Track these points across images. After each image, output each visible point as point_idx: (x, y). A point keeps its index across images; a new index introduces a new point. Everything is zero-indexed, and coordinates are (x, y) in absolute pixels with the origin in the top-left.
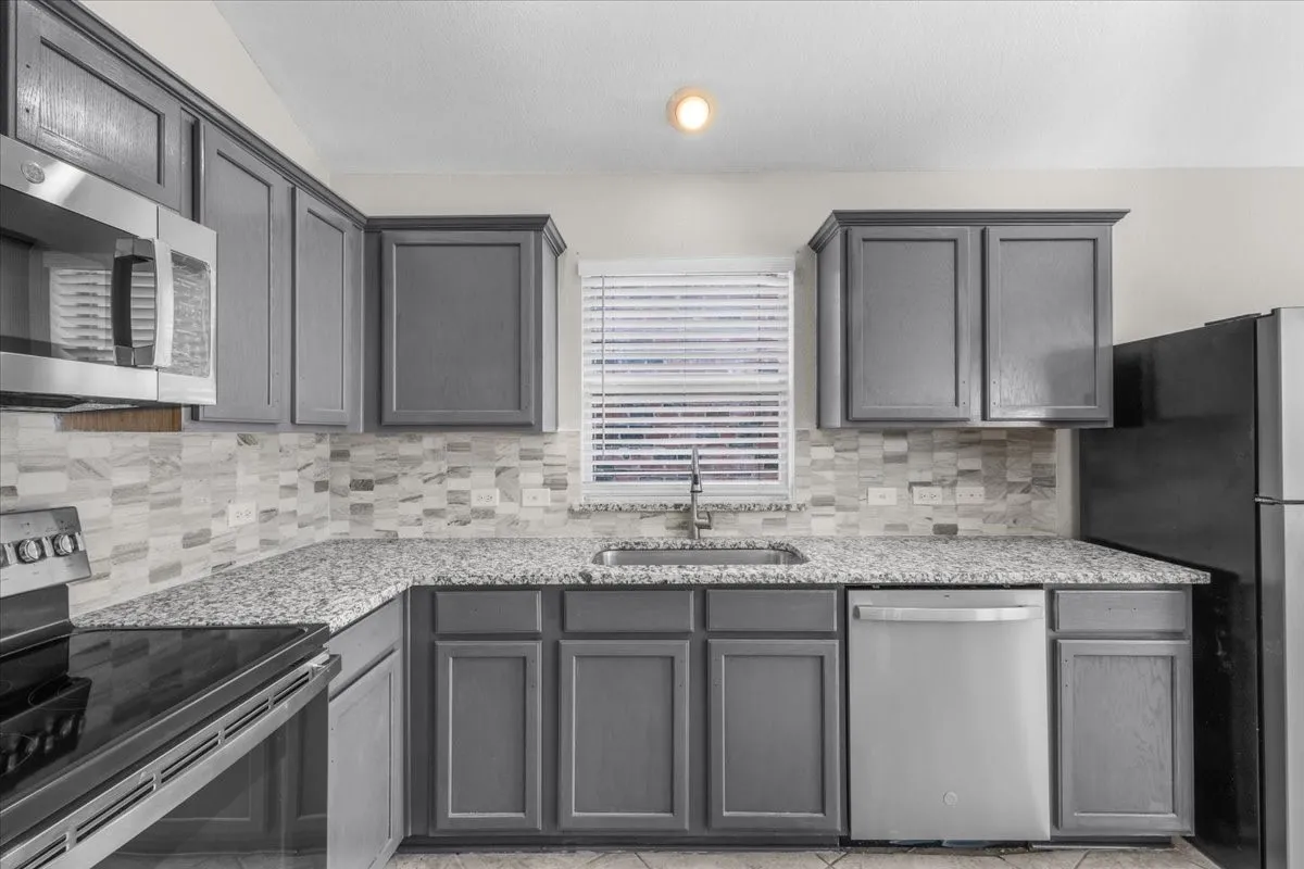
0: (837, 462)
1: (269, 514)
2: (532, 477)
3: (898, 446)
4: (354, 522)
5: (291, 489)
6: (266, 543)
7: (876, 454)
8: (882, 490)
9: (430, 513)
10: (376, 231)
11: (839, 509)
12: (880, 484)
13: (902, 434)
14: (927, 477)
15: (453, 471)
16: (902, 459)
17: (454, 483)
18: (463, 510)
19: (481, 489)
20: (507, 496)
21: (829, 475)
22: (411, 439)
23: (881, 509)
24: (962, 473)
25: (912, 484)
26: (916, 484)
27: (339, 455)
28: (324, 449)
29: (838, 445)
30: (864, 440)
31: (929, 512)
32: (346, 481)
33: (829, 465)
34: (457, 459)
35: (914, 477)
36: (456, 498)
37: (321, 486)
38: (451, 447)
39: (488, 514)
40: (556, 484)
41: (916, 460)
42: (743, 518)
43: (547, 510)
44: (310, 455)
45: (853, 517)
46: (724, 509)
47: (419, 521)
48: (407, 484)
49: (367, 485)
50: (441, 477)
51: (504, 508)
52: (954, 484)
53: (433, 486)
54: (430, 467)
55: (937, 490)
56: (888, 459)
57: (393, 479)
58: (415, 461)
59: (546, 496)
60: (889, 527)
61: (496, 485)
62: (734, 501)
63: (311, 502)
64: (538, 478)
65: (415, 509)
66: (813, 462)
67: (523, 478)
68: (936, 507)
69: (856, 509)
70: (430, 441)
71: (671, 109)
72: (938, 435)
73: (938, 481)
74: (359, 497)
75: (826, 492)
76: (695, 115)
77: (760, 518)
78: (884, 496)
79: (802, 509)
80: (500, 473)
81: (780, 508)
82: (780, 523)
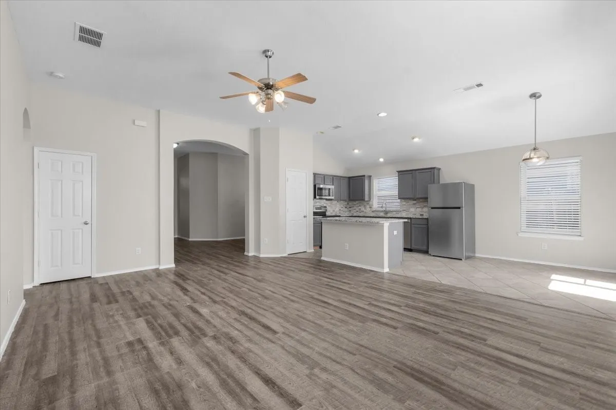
0: (406, 204)
1: (340, 210)
2: (368, 206)
3: (415, 202)
5: (342, 208)
7: (412, 203)
9: (357, 211)
10: (349, 178)
11: (406, 211)
12: (412, 208)
13: (415, 200)
18: (360, 211)
19: (362, 208)
21: (405, 206)
23: (412, 211)
24: (425, 206)
26: (418, 208)
27: (348, 204)
28: (346, 203)
29: (406, 202)
30: (410, 201)
32: (348, 207)
36: (360, 209)
37: (346, 208)
38: (360, 203)
39: (363, 211)
40: (371, 208)
41: (417, 204)
42: (393, 213)
43: (370, 211)
44: (344, 204)
45: (408, 212)
46: (390, 211)
48: (355, 208)
49: (350, 208)
50: (359, 207)
51: (365, 211)
52: (423, 208)
53: (357, 208)
55: (420, 209)
56: (414, 204)
57: (353, 207)
58: (355, 205)
59: (369, 209)
61: (364, 208)
62: (392, 210)
63: (345, 209)
65: (355, 211)
66: (403, 204)
68: (420, 211)
70: (357, 202)
71: (379, 159)
72: (421, 200)
73: (421, 207)
74: (350, 209)
75: (405, 209)
76: (381, 160)
77: (395, 213)
78: (412, 210)
79: (400, 211)
80: (364, 206)
81: (398, 211)
82: (398, 213)
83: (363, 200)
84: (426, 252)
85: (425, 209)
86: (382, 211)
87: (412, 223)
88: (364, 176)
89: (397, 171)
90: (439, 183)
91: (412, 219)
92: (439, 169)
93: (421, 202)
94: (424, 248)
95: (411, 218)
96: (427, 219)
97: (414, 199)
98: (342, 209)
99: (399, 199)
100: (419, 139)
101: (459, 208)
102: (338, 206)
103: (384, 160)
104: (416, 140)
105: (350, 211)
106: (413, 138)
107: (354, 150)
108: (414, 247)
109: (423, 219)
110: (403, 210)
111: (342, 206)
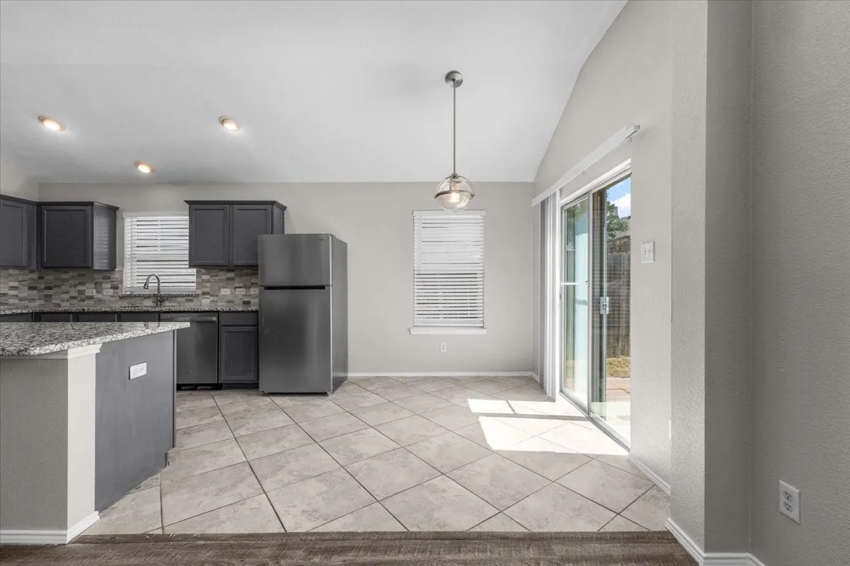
0: (211, 280)
2: (107, 285)
3: (231, 275)
4: (45, 301)
5: (15, 288)
7: (225, 278)
8: (225, 289)
9: (72, 298)
11: (211, 296)
12: (226, 288)
13: (233, 271)
14: (241, 285)
15: (81, 284)
16: (232, 279)
17: (80, 288)
18: (83, 296)
19: (90, 290)
20: (98, 292)
21: (208, 285)
22: (66, 272)
23: (225, 296)
24: (253, 284)
25: (236, 287)
26: (239, 287)
27: (40, 278)
29: (211, 274)
30: (220, 273)
31: (241, 297)
32: (43, 287)
33: (208, 281)
34: (82, 279)
35: (236, 285)
36: (81, 292)
37: (31, 288)
38: (80, 275)
39: (91, 298)
40: (115, 288)
41: (237, 280)
42: (179, 299)
43: (112, 296)
44: (26, 277)
45: (216, 299)
46: (171, 297)
47: (68, 301)
48: (64, 288)
49: (50, 288)
50: (76, 286)
51: (97, 296)
52: (250, 288)
53: (73, 289)
54: (72, 282)
55: (244, 289)
56: (229, 279)
57: (59, 286)
59: (111, 292)
60: (228, 301)
61: (95, 288)
63: (25, 293)
64: (109, 286)
65: (67, 296)
66: (203, 280)
67: (104, 286)
68: (243, 295)
69: (217, 296)
70: (72, 273)
71: (136, 168)
72: (245, 271)
73: (244, 287)
74: (48, 292)
75: (207, 290)
76: (144, 169)
77: (183, 299)
78: (226, 292)
79: (197, 296)
80: (96, 283)
81: (189, 296)
82: (192, 300)
83: (89, 268)
84: (252, 386)
85: (254, 291)
86: (148, 297)
87: (222, 323)
88: (91, 204)
89: (186, 201)
90: (283, 232)
91: (222, 315)
92: (283, 208)
93: (247, 275)
94: (249, 377)
95: (218, 312)
96: (256, 312)
97: (229, 269)
98: (13, 292)
99: (191, 266)
100: (239, 126)
101: (323, 287)
103: (153, 171)
104: (230, 127)
105: (49, 296)
106: (223, 121)
107: (42, 119)
108: (225, 378)
109: (248, 312)
110: (204, 294)
111: (16, 284)
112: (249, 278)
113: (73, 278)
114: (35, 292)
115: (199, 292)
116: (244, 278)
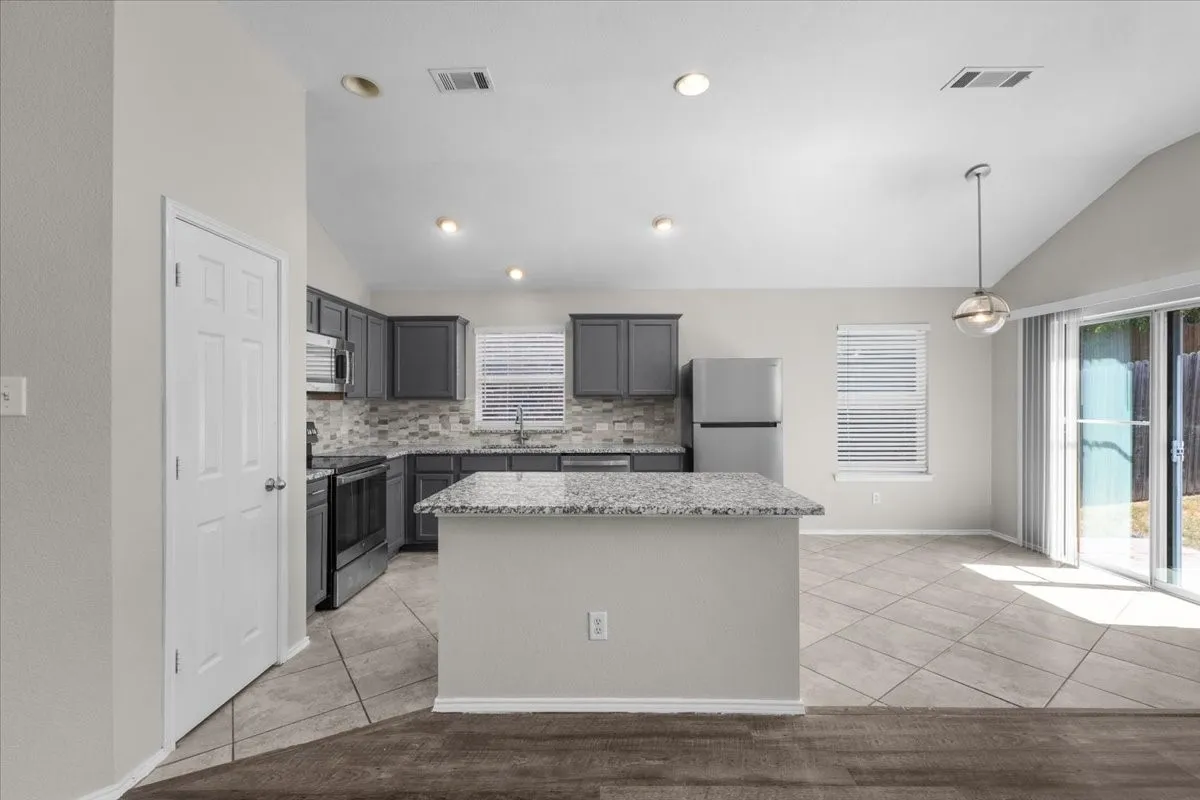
0: (584, 412)
1: (351, 431)
2: (454, 419)
3: (609, 406)
4: (380, 438)
5: (357, 422)
6: (351, 442)
7: (601, 409)
8: (601, 424)
9: (413, 434)
11: (584, 432)
13: (611, 401)
14: (620, 419)
15: (421, 416)
16: (611, 411)
17: (422, 422)
18: (426, 433)
19: (434, 424)
20: (444, 427)
21: (580, 418)
22: (403, 403)
23: (601, 432)
24: (636, 417)
25: (614, 422)
26: (618, 422)
27: (373, 409)
28: (367, 407)
29: (585, 405)
30: (595, 403)
31: (620, 433)
32: (377, 420)
33: (579, 414)
34: (423, 411)
35: (615, 419)
36: (423, 427)
37: (367, 423)
38: (422, 406)
39: (436, 434)
40: (464, 422)
41: (616, 412)
42: (544, 436)
43: (461, 433)
44: (363, 409)
45: (590, 435)
46: (535, 433)
47: (407, 438)
48: (402, 422)
49: (385, 422)
50: (416, 419)
51: (443, 432)
52: (632, 422)
53: (413, 423)
54: (412, 415)
55: (625, 424)
56: (604, 411)
57: (396, 420)
58: (405, 412)
59: (460, 427)
60: (605, 440)
61: (440, 422)
62: (540, 429)
63: (364, 429)
64: (457, 419)
65: (405, 433)
66: (574, 412)
67: (452, 419)
68: (624, 431)
69: (591, 432)
70: (412, 404)
71: (508, 273)
72: (625, 401)
73: (625, 421)
74: (382, 427)
75: (578, 425)
76: (516, 275)
77: (550, 436)
78: (603, 427)
79: (567, 432)
80: (441, 417)
81: (558, 432)
82: (559, 438)
85: (638, 426)
89: (568, 316)
92: (676, 319)
93: (629, 406)
95: (631, 454)
97: (605, 399)
98: (356, 428)
100: (675, 227)
101: (775, 424)
102: (345, 418)
103: (526, 276)
104: (664, 228)
105: (384, 433)
106: (656, 222)
107: (439, 222)
109: (671, 454)
110: (575, 429)
111: (357, 418)
112: (629, 410)
113: (414, 409)
114: (368, 427)
115: (568, 427)
116: (625, 410)
